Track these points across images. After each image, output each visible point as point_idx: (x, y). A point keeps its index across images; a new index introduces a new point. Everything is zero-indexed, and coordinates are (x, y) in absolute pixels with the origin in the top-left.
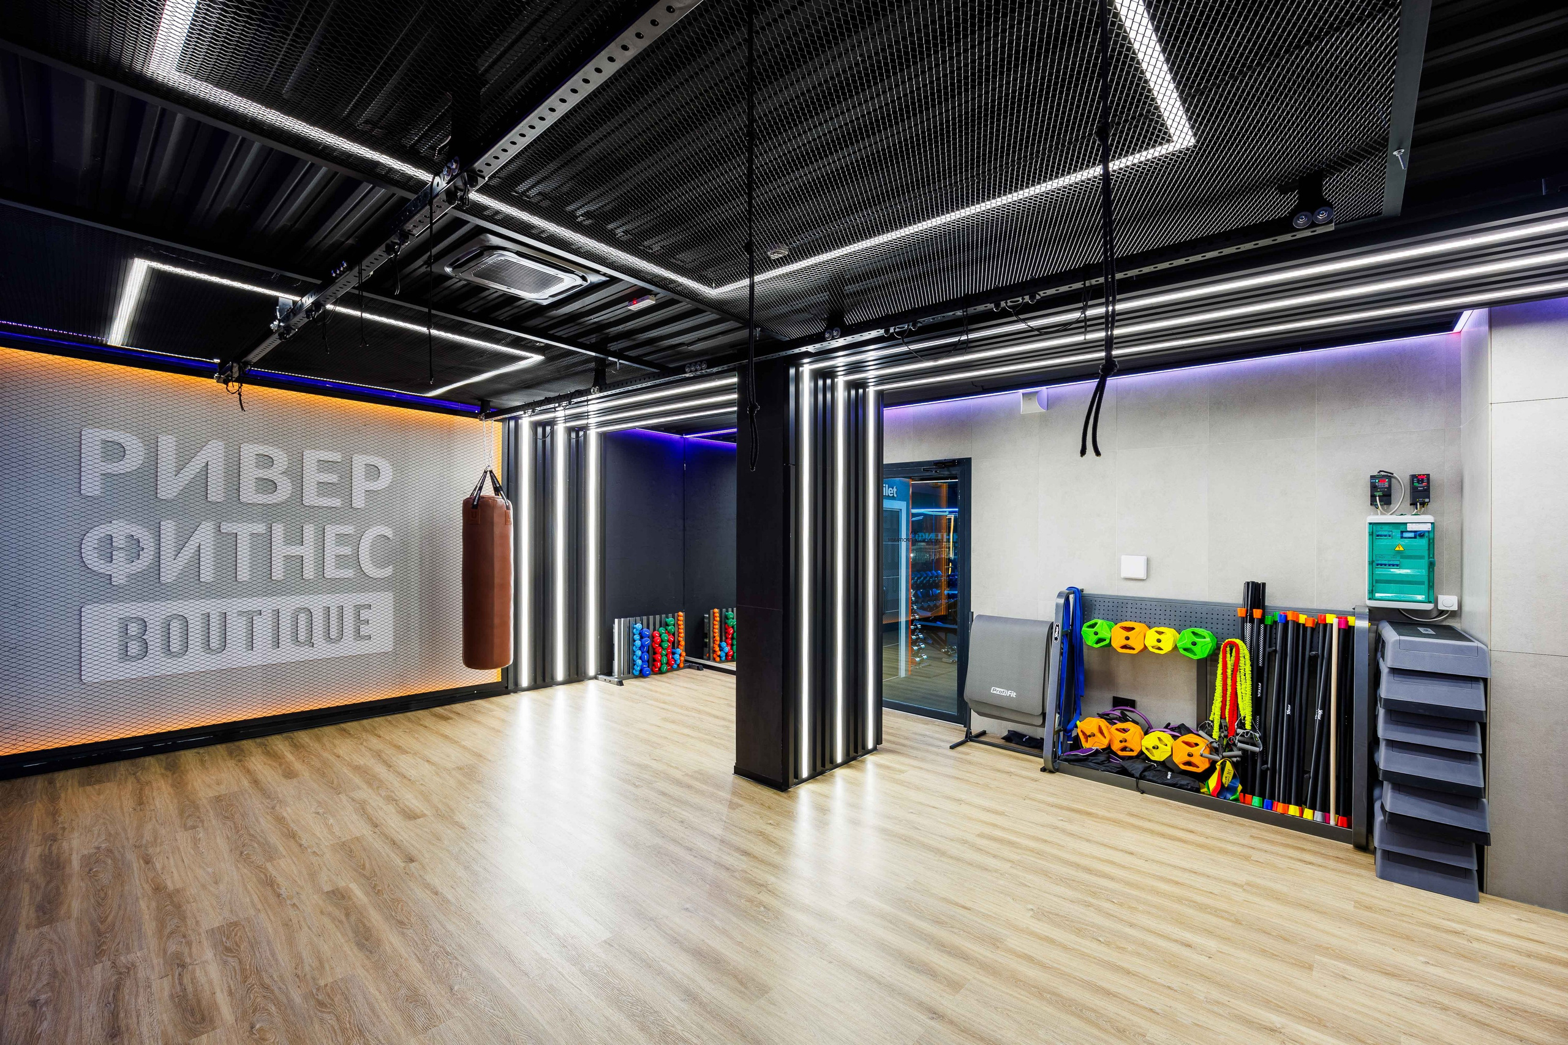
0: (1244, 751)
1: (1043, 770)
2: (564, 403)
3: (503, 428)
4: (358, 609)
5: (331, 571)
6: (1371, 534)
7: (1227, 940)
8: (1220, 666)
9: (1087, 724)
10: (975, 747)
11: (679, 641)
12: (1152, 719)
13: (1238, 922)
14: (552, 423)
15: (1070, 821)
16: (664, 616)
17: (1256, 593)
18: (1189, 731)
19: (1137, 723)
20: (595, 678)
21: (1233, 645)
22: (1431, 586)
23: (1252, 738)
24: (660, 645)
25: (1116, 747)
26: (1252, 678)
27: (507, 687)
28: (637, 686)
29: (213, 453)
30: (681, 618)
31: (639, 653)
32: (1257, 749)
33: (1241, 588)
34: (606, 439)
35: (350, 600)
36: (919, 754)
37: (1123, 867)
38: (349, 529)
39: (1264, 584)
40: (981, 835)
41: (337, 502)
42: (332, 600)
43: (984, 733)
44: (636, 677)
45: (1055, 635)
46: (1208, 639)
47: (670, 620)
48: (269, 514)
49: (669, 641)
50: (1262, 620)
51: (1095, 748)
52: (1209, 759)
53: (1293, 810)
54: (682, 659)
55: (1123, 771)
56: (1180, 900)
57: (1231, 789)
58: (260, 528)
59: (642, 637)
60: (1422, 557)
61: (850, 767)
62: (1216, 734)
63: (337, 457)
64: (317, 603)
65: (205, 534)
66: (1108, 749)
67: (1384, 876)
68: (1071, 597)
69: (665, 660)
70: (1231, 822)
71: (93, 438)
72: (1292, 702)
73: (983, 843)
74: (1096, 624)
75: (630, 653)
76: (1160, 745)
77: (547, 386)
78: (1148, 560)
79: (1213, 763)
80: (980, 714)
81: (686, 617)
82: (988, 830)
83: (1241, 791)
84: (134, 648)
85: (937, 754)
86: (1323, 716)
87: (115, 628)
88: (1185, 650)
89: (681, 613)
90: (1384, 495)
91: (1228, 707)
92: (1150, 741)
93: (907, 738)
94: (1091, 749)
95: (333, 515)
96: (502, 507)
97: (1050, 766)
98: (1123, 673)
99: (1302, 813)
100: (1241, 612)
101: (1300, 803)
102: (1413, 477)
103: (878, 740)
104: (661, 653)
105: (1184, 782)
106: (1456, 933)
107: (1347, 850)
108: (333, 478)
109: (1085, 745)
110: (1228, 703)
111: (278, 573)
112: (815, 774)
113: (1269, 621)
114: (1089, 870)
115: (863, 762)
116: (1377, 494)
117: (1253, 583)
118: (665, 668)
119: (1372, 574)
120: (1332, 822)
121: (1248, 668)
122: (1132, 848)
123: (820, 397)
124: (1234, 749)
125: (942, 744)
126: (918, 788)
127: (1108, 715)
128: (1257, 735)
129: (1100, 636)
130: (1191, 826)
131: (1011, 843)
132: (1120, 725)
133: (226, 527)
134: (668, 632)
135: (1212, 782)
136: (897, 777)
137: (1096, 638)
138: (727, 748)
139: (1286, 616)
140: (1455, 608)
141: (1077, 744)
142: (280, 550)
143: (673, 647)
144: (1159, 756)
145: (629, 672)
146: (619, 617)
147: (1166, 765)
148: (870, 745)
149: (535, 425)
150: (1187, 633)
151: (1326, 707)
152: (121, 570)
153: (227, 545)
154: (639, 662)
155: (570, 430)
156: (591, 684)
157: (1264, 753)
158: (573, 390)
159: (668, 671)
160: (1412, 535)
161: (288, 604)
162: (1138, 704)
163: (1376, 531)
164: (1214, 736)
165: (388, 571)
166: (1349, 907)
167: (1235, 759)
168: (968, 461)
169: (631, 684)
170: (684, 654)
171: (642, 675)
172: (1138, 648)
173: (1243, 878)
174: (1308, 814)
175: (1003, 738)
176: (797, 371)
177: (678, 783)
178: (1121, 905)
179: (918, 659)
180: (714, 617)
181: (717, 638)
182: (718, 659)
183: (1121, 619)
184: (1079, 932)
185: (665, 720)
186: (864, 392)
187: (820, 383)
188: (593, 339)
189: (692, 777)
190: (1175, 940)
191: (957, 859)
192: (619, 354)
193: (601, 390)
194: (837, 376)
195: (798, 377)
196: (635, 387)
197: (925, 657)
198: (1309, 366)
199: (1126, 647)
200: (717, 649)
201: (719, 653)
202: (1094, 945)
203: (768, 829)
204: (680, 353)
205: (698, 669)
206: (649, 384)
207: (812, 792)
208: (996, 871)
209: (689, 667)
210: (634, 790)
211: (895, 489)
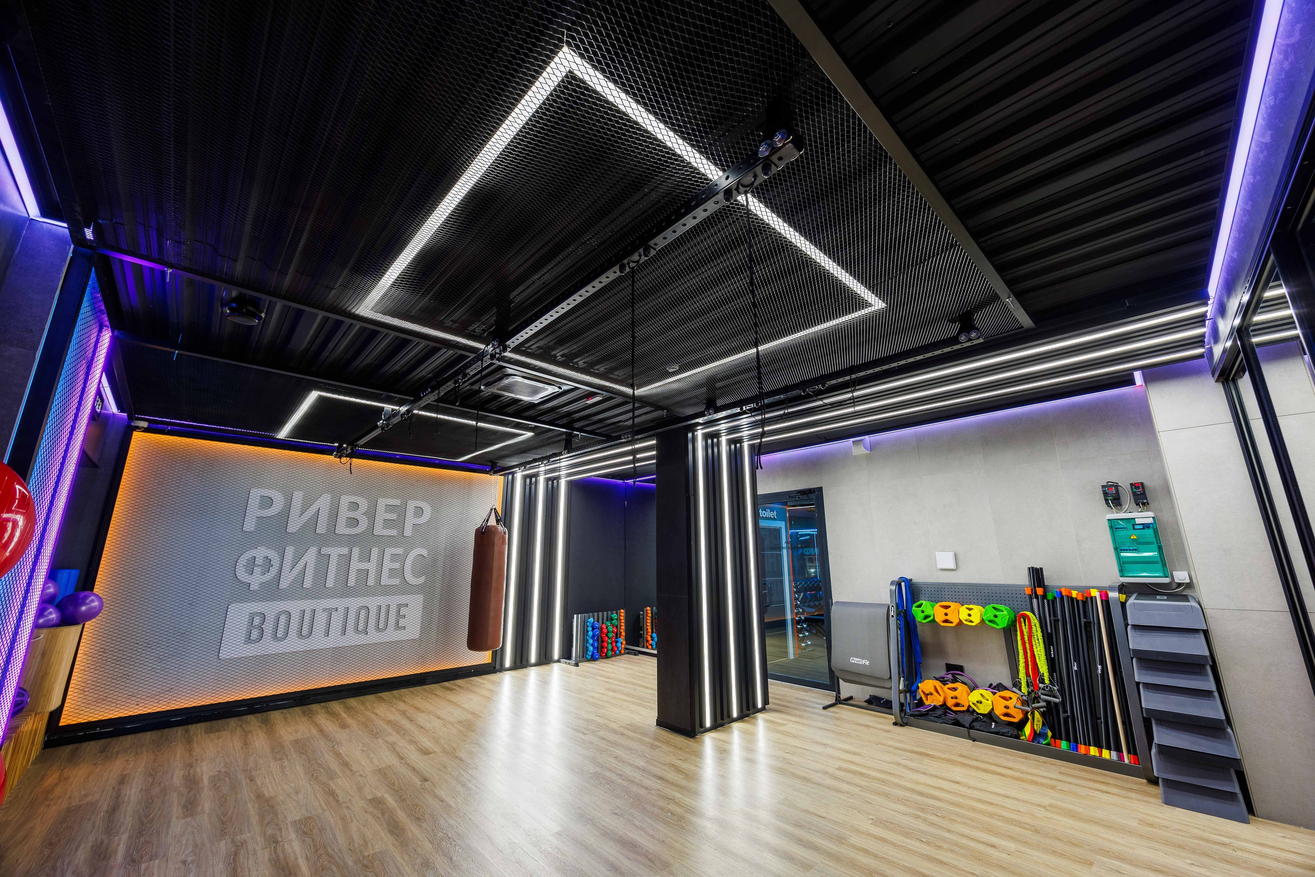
0: (1048, 702)
1: (895, 724)
2: (545, 462)
3: (504, 480)
4: (399, 606)
5: (385, 580)
6: (1111, 527)
7: (1025, 843)
8: (1019, 633)
9: (927, 686)
10: (843, 708)
11: (621, 633)
12: (978, 680)
13: (1037, 831)
14: (536, 475)
15: (912, 760)
16: (609, 612)
17: (1037, 575)
18: (1005, 688)
19: (966, 684)
20: (558, 661)
21: (1025, 617)
22: (1163, 562)
23: (1051, 690)
24: (607, 636)
25: (950, 703)
26: (1044, 642)
27: (495, 668)
28: (589, 667)
29: (323, 503)
30: (623, 614)
31: (591, 641)
32: (1057, 700)
33: (1026, 572)
34: (571, 485)
35: (394, 601)
36: (798, 713)
37: (950, 792)
38: (399, 551)
39: (1041, 569)
40: (840, 769)
41: (393, 532)
42: (382, 601)
43: (851, 698)
44: (588, 660)
45: (892, 613)
46: (1005, 612)
47: (614, 616)
48: (351, 541)
49: (613, 632)
50: (1044, 596)
51: (933, 704)
52: (1022, 710)
53: (1093, 751)
54: (623, 646)
55: (957, 723)
56: (991, 815)
57: (1043, 735)
58: (345, 551)
59: (593, 629)
60: (1152, 543)
61: (743, 722)
62: (1024, 689)
63: (397, 502)
64: (373, 602)
65: (310, 556)
66: (944, 705)
67: (1168, 802)
68: (903, 584)
69: (610, 647)
70: (1045, 762)
71: (256, 494)
72: (1077, 659)
73: (840, 774)
74: (922, 604)
75: (584, 641)
76: (983, 700)
77: (534, 451)
78: (956, 556)
79: (1026, 713)
80: (845, 680)
81: (626, 613)
82: (845, 765)
83: (1052, 737)
84: (255, 634)
85: (813, 713)
86: (1102, 670)
87: (246, 620)
88: (990, 621)
89: (622, 611)
90: (1114, 499)
91: (1030, 667)
92: (975, 696)
93: (790, 702)
94: (930, 705)
95: (391, 541)
96: (501, 532)
97: (900, 721)
98: (950, 643)
99: (1101, 753)
100: (1028, 591)
101: (1099, 746)
102: (1131, 484)
103: (766, 701)
104: (607, 642)
105: (1005, 730)
106: (1224, 844)
107: (1141, 784)
108: (393, 516)
109: (927, 703)
110: (1030, 664)
111: (352, 582)
112: (716, 726)
113: (1050, 596)
114: (921, 794)
115: (755, 718)
116: (1109, 498)
117: (1033, 568)
118: (610, 653)
119: (1119, 557)
120: (1126, 761)
121: (1040, 634)
122: (959, 779)
123: (710, 451)
124: (1040, 701)
125: (817, 706)
126: (794, 736)
127: (943, 678)
128: (1055, 688)
129: (926, 613)
130: (1010, 765)
131: (862, 774)
132: (951, 685)
133: (324, 551)
134: (613, 625)
135: (1027, 730)
136: (779, 728)
137: (923, 615)
138: (652, 709)
139: (1061, 593)
140: (1188, 581)
141: (921, 703)
142: (355, 565)
143: (617, 637)
144: (984, 709)
145: (583, 657)
146: (578, 614)
147: (990, 716)
148: (760, 705)
149: (525, 477)
150: (989, 607)
151: (1103, 662)
152: (256, 580)
153: (323, 561)
154: (591, 648)
155: (548, 480)
156: (556, 666)
157: (1063, 703)
158: (551, 453)
159: (612, 656)
160: (1141, 527)
161: (355, 603)
162: (966, 669)
163: (1113, 526)
164: (1023, 691)
165: (422, 580)
166: (1134, 824)
167: (1042, 710)
168: (820, 489)
169: (585, 666)
170: (624, 642)
171: (593, 659)
172: (956, 622)
173: (1047, 801)
174: (1106, 754)
175: (866, 701)
176: (693, 435)
177: (615, 732)
178: (943, 817)
179: (803, 645)
180: (647, 613)
181: (650, 630)
182: (650, 647)
183: (940, 599)
184: (907, 835)
185: (608, 689)
186: (741, 446)
187: (709, 441)
188: (565, 421)
189: (625, 728)
190: (983, 843)
191: (819, 784)
192: (580, 430)
193: (568, 453)
194: (721, 437)
195: (694, 439)
196: (590, 449)
197: (809, 643)
198: (1045, 413)
199: (946, 621)
200: (649, 639)
201: (651, 642)
202: (918, 844)
203: (679, 763)
204: (619, 427)
205: (635, 655)
206: (599, 447)
207: (714, 738)
208: (848, 793)
209: (628, 653)
210: (583, 736)
211: (775, 513)
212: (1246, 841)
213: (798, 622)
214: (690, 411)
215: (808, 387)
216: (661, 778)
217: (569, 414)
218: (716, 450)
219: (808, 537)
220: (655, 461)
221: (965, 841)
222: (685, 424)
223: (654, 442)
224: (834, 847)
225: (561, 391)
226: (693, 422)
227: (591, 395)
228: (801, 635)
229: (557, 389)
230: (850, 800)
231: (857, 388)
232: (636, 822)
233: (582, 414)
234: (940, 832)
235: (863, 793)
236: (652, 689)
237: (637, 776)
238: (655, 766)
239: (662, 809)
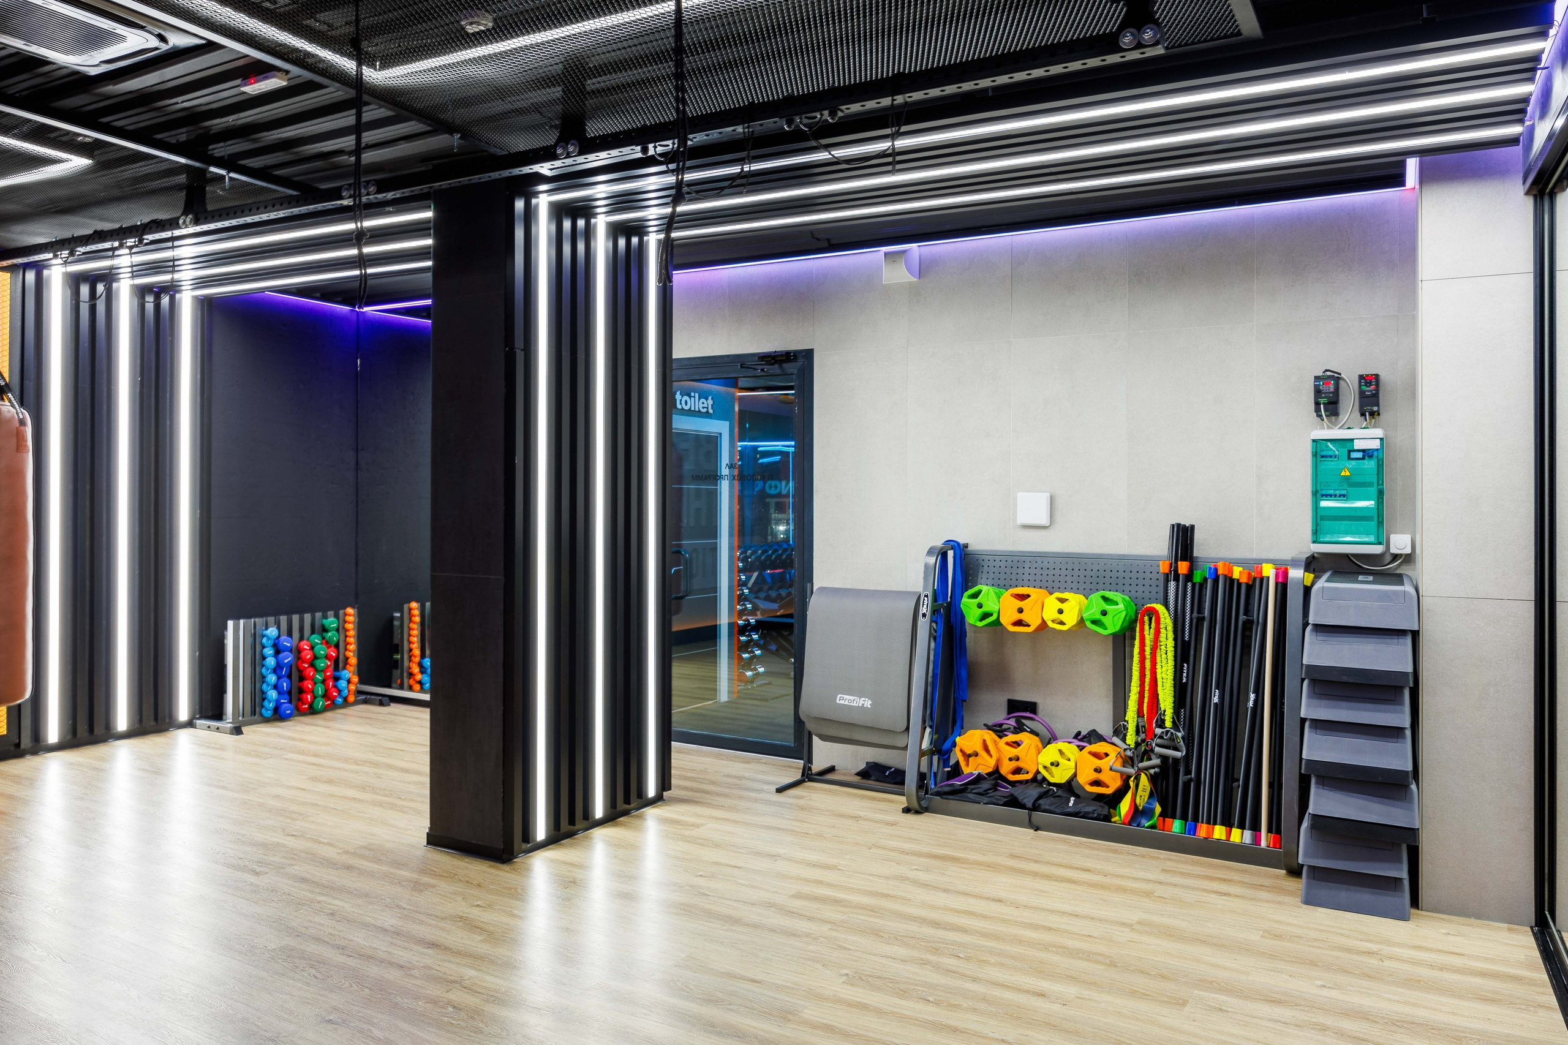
0: (1164, 758)
1: (907, 810)
2: (130, 242)
3: (13, 284)
6: (1315, 455)
8: (1137, 642)
9: (970, 740)
10: (815, 789)
11: (347, 658)
12: (1058, 727)
13: (1112, 964)
14: (108, 277)
16: (318, 615)
17: (1183, 537)
18: (1101, 738)
19: (1036, 734)
20: (190, 724)
21: (1153, 613)
22: (1379, 520)
23: (1172, 739)
24: (312, 665)
25: (1006, 769)
26: (1175, 657)
27: (18, 743)
28: (268, 734)
30: (351, 619)
31: (272, 679)
32: (1178, 754)
33: (1166, 533)
34: (209, 308)
36: (727, 802)
39: (1193, 527)
43: (831, 769)
44: (267, 720)
45: (923, 610)
46: (1121, 606)
47: (331, 622)
49: (327, 657)
50: (1189, 577)
51: (976, 772)
52: (1122, 774)
53: (1219, 832)
54: (352, 687)
55: (1013, 802)
57: (1147, 812)
59: (277, 652)
60: (1370, 484)
61: (616, 824)
62: (1131, 739)
66: (996, 774)
67: (1309, 900)
68: (951, 554)
69: (320, 690)
70: (1143, 856)
72: (1221, 686)
73: (800, 904)
74: (980, 592)
75: (256, 679)
76: (1062, 761)
77: (99, 211)
78: (1052, 500)
79: (1126, 779)
80: (824, 738)
81: (361, 616)
83: (1160, 815)
85: (756, 801)
86: (1256, 701)
88: (1093, 622)
89: (350, 610)
90: (1330, 403)
91: (1146, 700)
92: (1050, 753)
93: (713, 783)
94: (971, 774)
96: (10, 420)
97: (915, 805)
98: (1021, 663)
99: (1229, 834)
100: (1164, 568)
101: (1228, 824)
102: (1361, 377)
103: (664, 783)
104: (312, 678)
105: (1089, 809)
106: (1370, 953)
107: (1277, 877)
109: (966, 770)
110: (1146, 695)
112: (557, 837)
113: (1197, 578)
115: (641, 817)
116: (1322, 401)
117: (1179, 525)
118: (320, 703)
119: (1316, 507)
120: (1263, 844)
121: (1171, 643)
122: (1003, 895)
123: (567, 248)
124: (1153, 756)
125: (766, 787)
126: (717, 844)
127: (1001, 725)
128: (1180, 735)
129: (985, 609)
130: (1089, 864)
132: (1011, 737)
134: (327, 643)
135: (1125, 806)
137: (979, 612)
139: (1216, 570)
140: (1408, 551)
141: (956, 770)
143: (337, 668)
144: (1059, 776)
145: (254, 713)
146: (236, 618)
147: (1070, 787)
148: (652, 793)
149: (75, 281)
150: (1096, 597)
151: (1259, 690)
154: (273, 694)
155: (142, 292)
156: (183, 739)
157: (1188, 758)
158: (146, 220)
159: (326, 709)
160: (1360, 455)
162: (1041, 708)
163: (1320, 452)
164: (1128, 742)
166: (1256, 936)
167: (1152, 771)
168: (808, 354)
169: (258, 734)
170: (355, 679)
171: (278, 716)
172: (1035, 623)
173: (1135, 916)
174: (1236, 835)
175: (858, 774)
176: (528, 205)
177: (331, 864)
178: (968, 959)
179: (749, 674)
180: (411, 616)
181: (417, 652)
182: (417, 687)
183: (1013, 582)
184: (903, 994)
185: (315, 779)
186: (641, 242)
187: (567, 224)
188: (182, 135)
189: (354, 854)
190: (1027, 992)
191: (756, 926)
192: (229, 163)
193: (197, 222)
194: (595, 215)
195: (529, 215)
196: (256, 218)
197: (761, 670)
198: (1247, 227)
199: (1019, 623)
200: (416, 669)
201: (419, 677)
202: (920, 1006)
203: (474, 913)
204: (336, 166)
205: (381, 704)
206: (281, 214)
207: (552, 861)
208: (808, 935)
209: (365, 702)
210: (252, 879)
211: (710, 402)
212: (1399, 945)
213: (742, 630)
214: (521, 143)
215: (800, 114)
216: (433, 945)
217: (194, 117)
218: (581, 247)
219: (777, 458)
220: (429, 263)
221: (997, 992)
222: (506, 173)
223: (429, 214)
224: (776, 1030)
225: (164, 47)
226: (526, 170)
227: (255, 70)
228: (746, 656)
229: (154, 42)
230: (811, 948)
231: (904, 129)
232: (377, 1033)
233: (231, 120)
234: (958, 983)
235: (834, 934)
236: (418, 773)
237: (381, 946)
238: (422, 922)
239: (434, 1001)
